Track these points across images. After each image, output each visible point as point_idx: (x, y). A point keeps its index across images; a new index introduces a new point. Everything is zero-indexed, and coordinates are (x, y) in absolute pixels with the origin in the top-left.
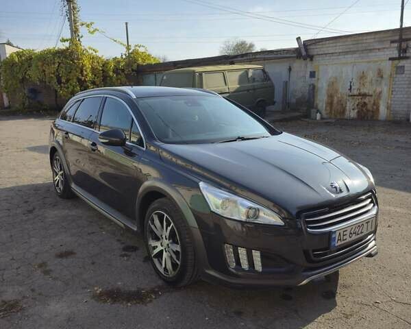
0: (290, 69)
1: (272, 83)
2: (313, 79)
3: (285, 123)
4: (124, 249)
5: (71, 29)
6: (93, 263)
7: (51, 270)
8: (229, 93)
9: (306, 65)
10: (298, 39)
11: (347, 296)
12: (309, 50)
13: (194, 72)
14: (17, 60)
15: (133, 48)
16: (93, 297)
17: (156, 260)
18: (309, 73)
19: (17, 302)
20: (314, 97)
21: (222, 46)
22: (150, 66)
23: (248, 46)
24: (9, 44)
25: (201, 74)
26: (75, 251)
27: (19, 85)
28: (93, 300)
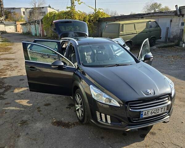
0: (171, 21)
1: (160, 28)
2: (183, 26)
3: (165, 48)
4: (69, 105)
5: (71, 2)
6: (56, 109)
7: (40, 110)
8: (136, 33)
9: (180, 19)
10: (176, 6)
11: (151, 138)
12: (182, 12)
13: (120, 24)
14: (49, 16)
15: (97, 10)
16: (52, 123)
17: (77, 112)
18: (181, 23)
19: (26, 121)
20: (182, 35)
21: (145, 5)
22: (104, 18)
23: (158, 5)
24: (50, 7)
25: (123, 25)
26: (51, 104)
27: (50, 27)
28: (51, 124)
